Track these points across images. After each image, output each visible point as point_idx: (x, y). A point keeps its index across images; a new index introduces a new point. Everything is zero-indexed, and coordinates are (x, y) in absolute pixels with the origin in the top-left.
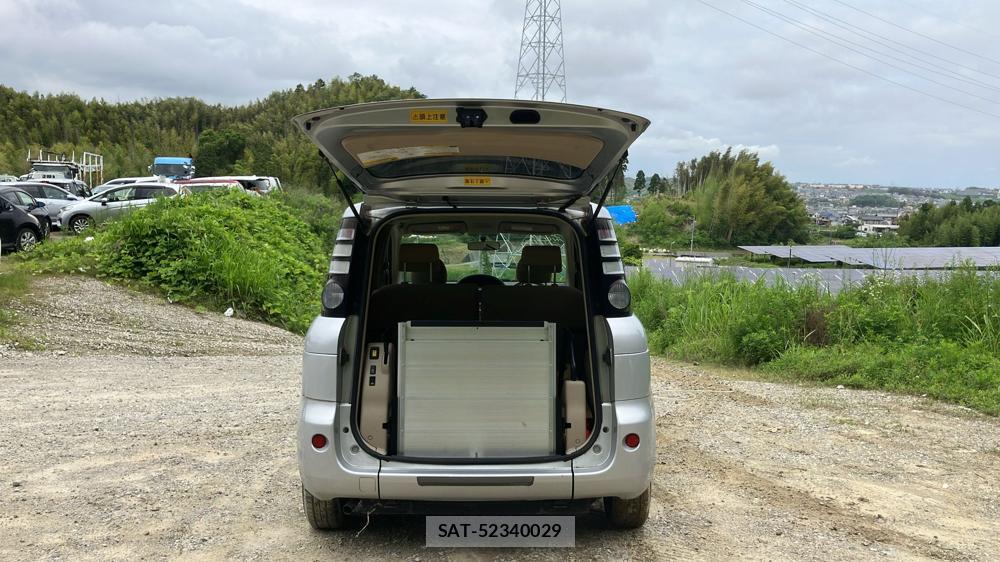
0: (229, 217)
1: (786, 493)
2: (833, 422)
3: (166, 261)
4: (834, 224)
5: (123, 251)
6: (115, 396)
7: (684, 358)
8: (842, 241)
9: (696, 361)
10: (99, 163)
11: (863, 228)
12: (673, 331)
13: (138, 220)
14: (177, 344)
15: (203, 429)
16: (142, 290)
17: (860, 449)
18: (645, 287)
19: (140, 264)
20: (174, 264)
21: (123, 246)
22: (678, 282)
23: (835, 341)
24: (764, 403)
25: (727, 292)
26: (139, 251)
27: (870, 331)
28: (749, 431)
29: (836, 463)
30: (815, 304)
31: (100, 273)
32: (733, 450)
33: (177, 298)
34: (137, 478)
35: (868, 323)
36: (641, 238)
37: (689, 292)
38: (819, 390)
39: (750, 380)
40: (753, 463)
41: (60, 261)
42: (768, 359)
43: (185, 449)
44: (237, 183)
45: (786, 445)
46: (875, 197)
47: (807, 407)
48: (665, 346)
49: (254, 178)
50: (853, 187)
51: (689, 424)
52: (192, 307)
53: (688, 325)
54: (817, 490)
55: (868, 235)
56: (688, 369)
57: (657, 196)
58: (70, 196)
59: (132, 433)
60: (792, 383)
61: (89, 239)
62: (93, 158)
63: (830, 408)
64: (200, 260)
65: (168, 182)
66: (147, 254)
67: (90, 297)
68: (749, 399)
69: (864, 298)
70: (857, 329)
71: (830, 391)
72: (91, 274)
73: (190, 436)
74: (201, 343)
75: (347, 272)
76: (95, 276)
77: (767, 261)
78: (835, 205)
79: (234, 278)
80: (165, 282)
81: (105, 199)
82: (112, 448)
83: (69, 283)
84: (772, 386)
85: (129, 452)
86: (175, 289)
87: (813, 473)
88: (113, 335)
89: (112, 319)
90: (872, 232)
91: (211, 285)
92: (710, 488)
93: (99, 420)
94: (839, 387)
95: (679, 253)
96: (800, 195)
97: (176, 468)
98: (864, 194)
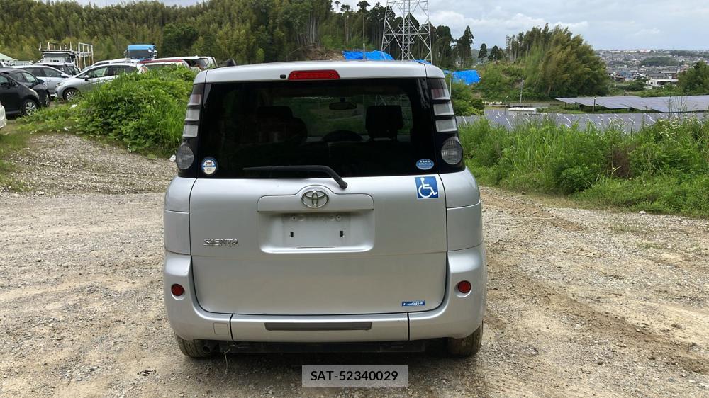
0: (172, 87)
1: (604, 318)
2: (640, 245)
3: (126, 121)
4: (627, 80)
5: (95, 115)
6: (64, 230)
7: (515, 188)
8: (633, 93)
9: (524, 191)
10: (90, 51)
11: (650, 82)
12: (506, 168)
13: (104, 92)
14: (131, 184)
15: (123, 259)
16: (109, 143)
17: (667, 273)
18: (485, 132)
19: (108, 124)
20: (133, 123)
21: (95, 111)
22: (510, 127)
23: (637, 174)
24: (580, 228)
25: (549, 135)
26: (106, 114)
27: (667, 166)
28: (569, 256)
29: (647, 287)
30: (620, 144)
31: (79, 131)
32: (556, 276)
33: (135, 148)
34: (56, 307)
35: (664, 159)
36: (484, 94)
37: (519, 136)
38: (625, 216)
39: (568, 206)
40: (574, 288)
41: (50, 123)
42: (582, 189)
43: (103, 279)
44: (184, 62)
45: (602, 270)
46: (659, 58)
47: (617, 232)
48: (499, 179)
49: (196, 58)
50: (642, 51)
51: (518, 250)
52: (146, 155)
53: (518, 162)
54: (633, 315)
55: (654, 88)
56: (517, 198)
57: (495, 63)
58: (64, 74)
59: (66, 264)
60: (602, 209)
61: (74, 106)
62: (85, 46)
63: (637, 232)
64: (150, 120)
65: (135, 63)
66: (113, 116)
67: (70, 149)
68: (567, 225)
69: (659, 139)
70: (654, 164)
71: (633, 216)
72: (73, 132)
73: (111, 266)
74: (148, 182)
75: (196, 135)
76: (75, 134)
77: (577, 109)
78: (629, 65)
79: (175, 132)
80: (125, 136)
81: (87, 76)
82: (45, 278)
83: (56, 139)
84: (586, 212)
85: (58, 282)
86: (133, 141)
87: (627, 298)
88: (83, 178)
89: (85, 166)
90: (656, 85)
91: (159, 139)
92: (536, 314)
93: (45, 252)
94: (641, 212)
95: (511, 104)
96: (602, 59)
97: (90, 296)
98: (651, 56)
